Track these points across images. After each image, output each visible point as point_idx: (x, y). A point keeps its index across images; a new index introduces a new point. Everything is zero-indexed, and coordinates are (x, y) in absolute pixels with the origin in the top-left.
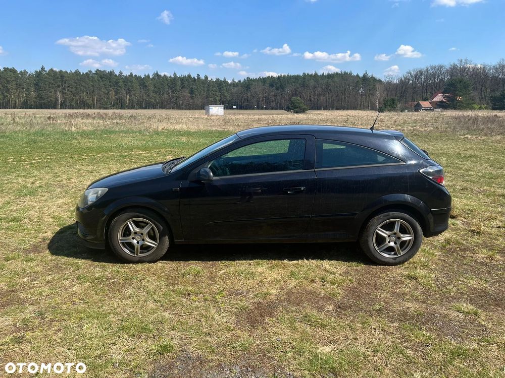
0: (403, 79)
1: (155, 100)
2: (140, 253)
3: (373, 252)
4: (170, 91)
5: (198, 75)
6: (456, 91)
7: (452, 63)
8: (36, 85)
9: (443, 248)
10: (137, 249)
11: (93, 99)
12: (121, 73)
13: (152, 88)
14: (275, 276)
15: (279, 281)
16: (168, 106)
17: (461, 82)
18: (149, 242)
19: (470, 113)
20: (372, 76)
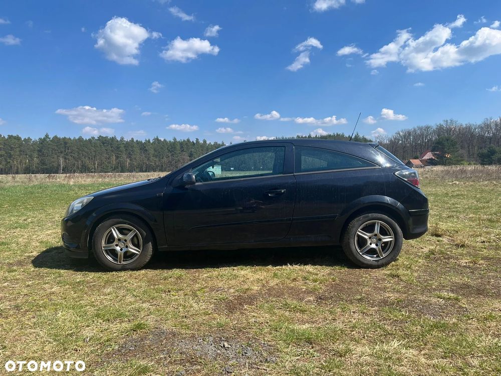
0: (393, 139)
1: (155, 164)
2: (123, 261)
3: (355, 254)
4: (170, 155)
5: (197, 139)
6: (444, 149)
7: (438, 124)
8: (40, 151)
9: (427, 257)
10: (121, 255)
11: (94, 164)
12: (122, 139)
13: (152, 152)
14: (258, 277)
15: (262, 280)
16: (168, 168)
17: (448, 140)
18: (133, 250)
19: (459, 168)
20: (363, 137)
